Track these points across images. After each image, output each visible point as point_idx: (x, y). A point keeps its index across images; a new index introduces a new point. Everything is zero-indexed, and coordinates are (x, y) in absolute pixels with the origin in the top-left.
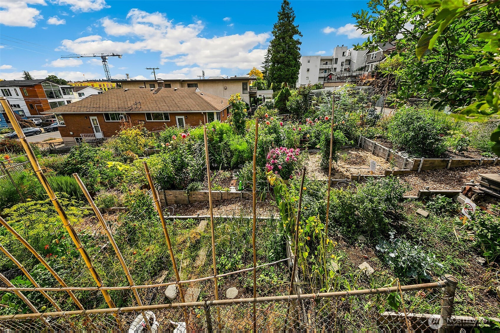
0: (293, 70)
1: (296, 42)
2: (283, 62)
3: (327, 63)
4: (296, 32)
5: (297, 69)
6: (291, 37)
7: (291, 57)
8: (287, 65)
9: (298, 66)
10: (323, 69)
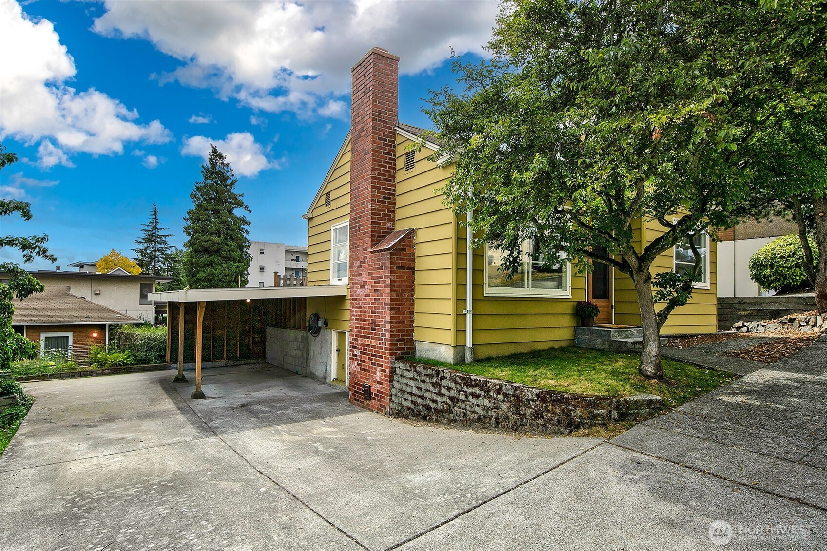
0: (238, 267)
1: (240, 219)
2: (218, 251)
3: (298, 258)
4: (240, 204)
5: (245, 265)
6: (230, 212)
7: (234, 245)
8: (226, 258)
9: (246, 261)
10: (292, 269)
